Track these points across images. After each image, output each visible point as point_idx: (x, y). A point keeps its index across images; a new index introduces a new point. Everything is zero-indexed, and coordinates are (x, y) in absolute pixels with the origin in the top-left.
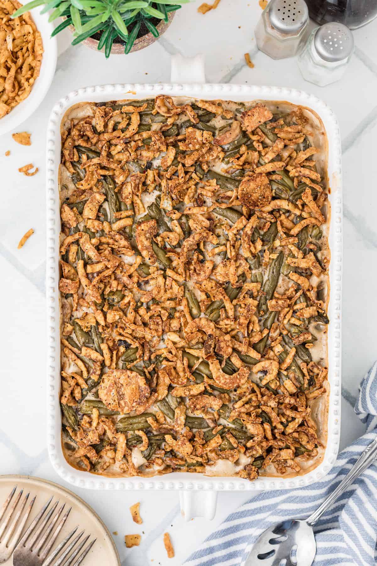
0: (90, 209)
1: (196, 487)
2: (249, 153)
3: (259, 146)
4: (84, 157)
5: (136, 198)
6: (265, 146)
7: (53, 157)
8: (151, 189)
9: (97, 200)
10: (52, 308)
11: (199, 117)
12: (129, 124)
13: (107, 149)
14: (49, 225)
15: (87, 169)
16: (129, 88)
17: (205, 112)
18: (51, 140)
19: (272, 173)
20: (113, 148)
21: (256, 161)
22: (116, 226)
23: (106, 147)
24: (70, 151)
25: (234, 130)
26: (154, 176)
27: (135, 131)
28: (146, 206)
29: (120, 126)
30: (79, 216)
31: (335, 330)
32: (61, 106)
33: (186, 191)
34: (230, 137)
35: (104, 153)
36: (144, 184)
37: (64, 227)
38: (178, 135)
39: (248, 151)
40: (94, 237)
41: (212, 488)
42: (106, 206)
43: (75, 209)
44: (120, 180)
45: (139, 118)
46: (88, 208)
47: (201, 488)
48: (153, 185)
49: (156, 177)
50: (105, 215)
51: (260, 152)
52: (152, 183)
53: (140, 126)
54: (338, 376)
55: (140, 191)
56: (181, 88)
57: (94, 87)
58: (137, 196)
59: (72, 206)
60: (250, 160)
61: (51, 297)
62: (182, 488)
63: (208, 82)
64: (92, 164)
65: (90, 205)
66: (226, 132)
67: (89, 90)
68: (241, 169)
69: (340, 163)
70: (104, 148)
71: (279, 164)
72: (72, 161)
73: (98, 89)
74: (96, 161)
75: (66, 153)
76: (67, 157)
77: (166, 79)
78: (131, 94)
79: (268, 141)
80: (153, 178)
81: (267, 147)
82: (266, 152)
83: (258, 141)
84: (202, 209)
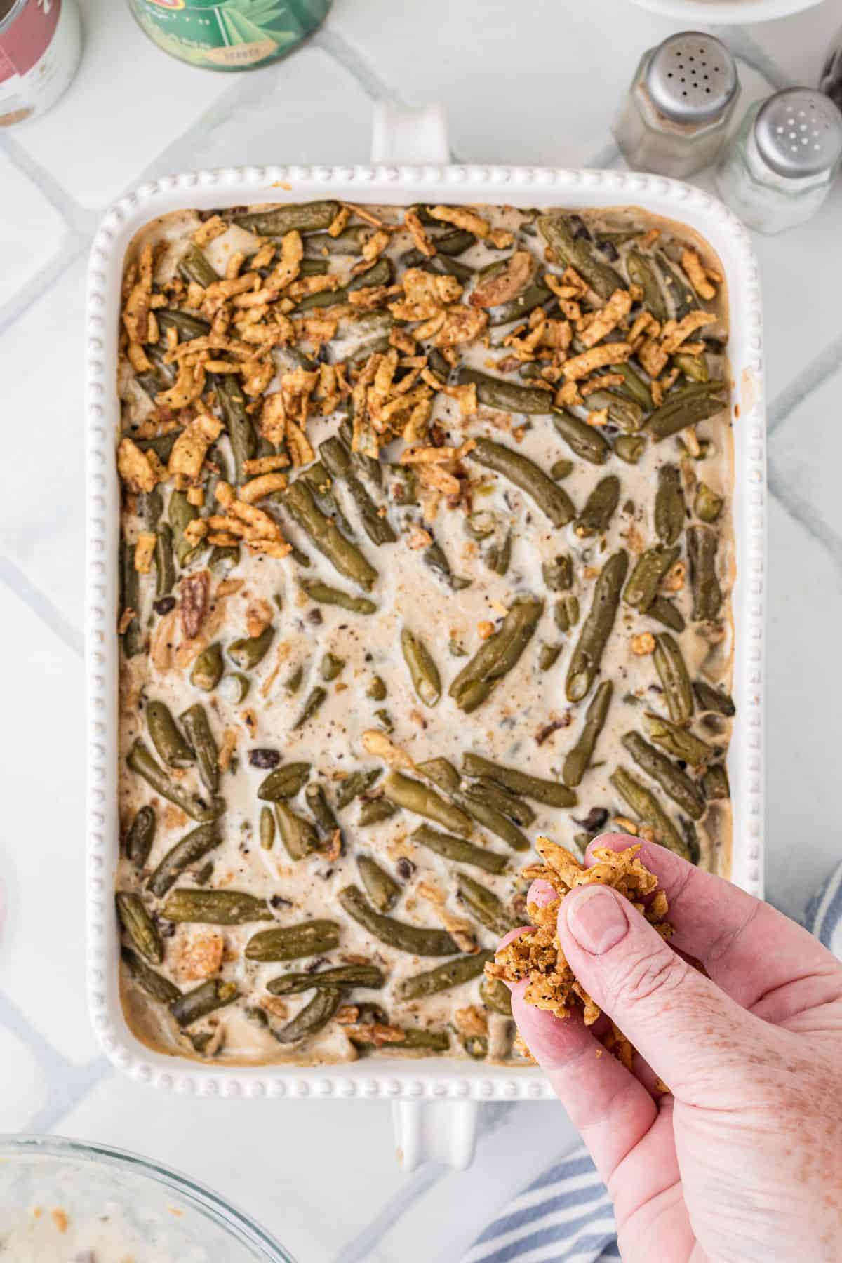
0: (187, 452)
1: (430, 1092)
2: (550, 325)
3: (571, 308)
4: (172, 334)
5: (293, 427)
6: (586, 308)
7: (101, 334)
8: (327, 408)
9: (205, 433)
10: (99, 678)
11: (436, 241)
12: (276, 260)
13: (227, 318)
14: (93, 488)
15: (181, 363)
16: (274, 175)
17: (449, 230)
18: (96, 295)
19: (601, 371)
20: (240, 315)
21: (565, 343)
22: (248, 492)
23: (224, 313)
24: (141, 320)
25: (516, 273)
26: (337, 380)
27: (292, 276)
28: (316, 444)
29: (257, 263)
30: (161, 468)
31: (749, 729)
32: (120, 216)
33: (409, 412)
34: (506, 289)
35: (219, 327)
36: (312, 396)
37: (126, 493)
38: (389, 284)
39: (548, 321)
40: (197, 516)
41: (466, 1093)
42: (225, 445)
43: (151, 453)
44: (255, 386)
45: (300, 246)
46: (183, 451)
47: (443, 1094)
48: (334, 401)
49: (342, 382)
50: (222, 467)
51: (572, 322)
52: (332, 395)
53: (303, 263)
54: (756, 834)
55: (304, 412)
56: (393, 173)
57: (196, 173)
58: (297, 423)
59: (144, 445)
60: (551, 342)
61: (96, 654)
62: (397, 1093)
63: (455, 160)
64: (191, 351)
65: (186, 443)
66: (499, 276)
67: (184, 180)
68: (531, 362)
69: (759, 347)
70: (220, 315)
71: (618, 350)
72: (144, 342)
73: (205, 178)
74: (200, 343)
75: (132, 323)
76: (133, 334)
77: (359, 156)
78: (279, 189)
79: (593, 298)
80: (333, 384)
81: (590, 311)
82: (587, 323)
83: (572, 299)
84: (441, 451)
